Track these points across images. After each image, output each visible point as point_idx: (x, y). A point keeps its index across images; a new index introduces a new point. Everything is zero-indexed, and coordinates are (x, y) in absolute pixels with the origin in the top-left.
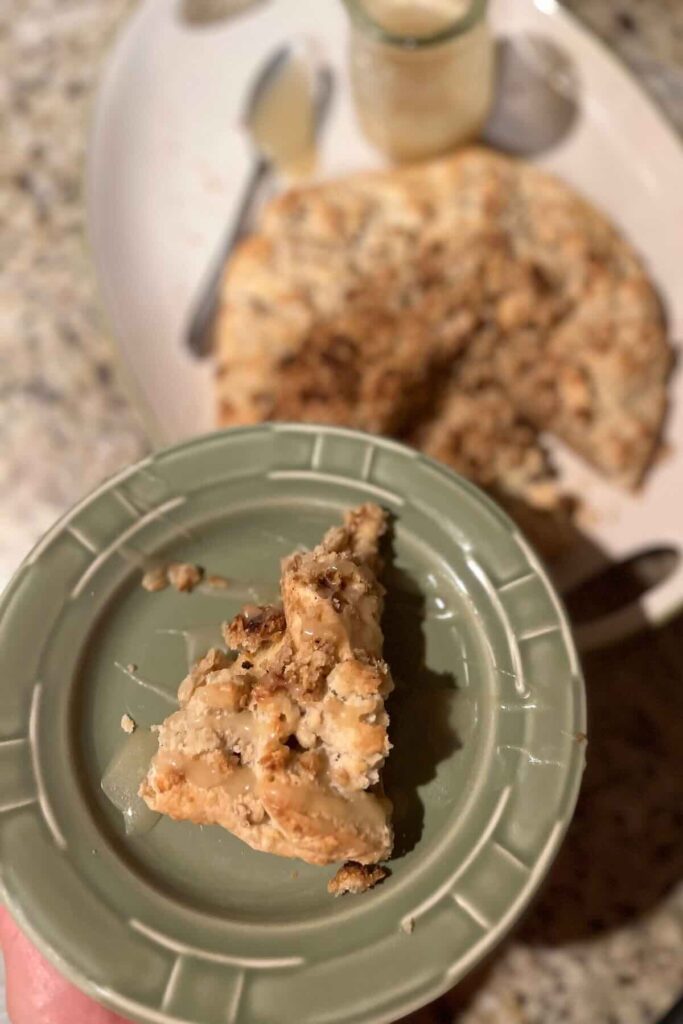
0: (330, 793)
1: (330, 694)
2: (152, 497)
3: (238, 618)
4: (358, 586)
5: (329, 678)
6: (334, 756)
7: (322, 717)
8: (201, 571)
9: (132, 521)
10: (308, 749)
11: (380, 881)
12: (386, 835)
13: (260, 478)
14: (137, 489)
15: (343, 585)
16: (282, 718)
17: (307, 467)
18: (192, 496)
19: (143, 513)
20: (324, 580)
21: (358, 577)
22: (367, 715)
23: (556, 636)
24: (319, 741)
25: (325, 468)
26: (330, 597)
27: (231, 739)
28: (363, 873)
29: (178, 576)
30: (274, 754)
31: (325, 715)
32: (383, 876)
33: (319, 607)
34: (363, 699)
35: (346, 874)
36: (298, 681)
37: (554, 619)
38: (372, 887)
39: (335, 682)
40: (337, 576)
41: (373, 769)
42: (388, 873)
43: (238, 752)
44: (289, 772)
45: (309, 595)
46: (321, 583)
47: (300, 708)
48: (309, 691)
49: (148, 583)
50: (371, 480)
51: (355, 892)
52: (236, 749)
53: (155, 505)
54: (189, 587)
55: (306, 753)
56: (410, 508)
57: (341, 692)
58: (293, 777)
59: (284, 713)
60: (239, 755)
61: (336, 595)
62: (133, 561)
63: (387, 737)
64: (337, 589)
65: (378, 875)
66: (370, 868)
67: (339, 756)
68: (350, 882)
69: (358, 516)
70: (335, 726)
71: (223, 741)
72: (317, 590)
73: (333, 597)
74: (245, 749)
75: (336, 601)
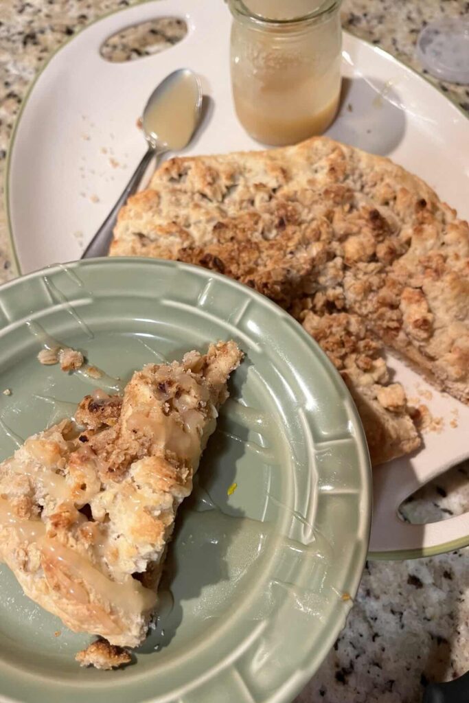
0: (98, 566)
1: (129, 479)
2: (68, 293)
3: (87, 398)
4: (190, 400)
5: (133, 465)
6: (115, 536)
7: (115, 497)
8: (85, 361)
9: (45, 305)
10: (93, 521)
11: (122, 666)
12: (137, 623)
13: (154, 301)
14: (58, 283)
15: (178, 394)
16: (83, 487)
17: (194, 303)
18: (98, 300)
19: (56, 302)
20: (164, 385)
21: (193, 392)
22: (153, 509)
23: (353, 500)
24: (107, 517)
25: (206, 308)
26: (163, 401)
27: (41, 492)
28: (110, 653)
29: (65, 358)
30: (63, 514)
31: (118, 496)
32: (127, 661)
33: (150, 405)
34: (154, 492)
35: (95, 648)
36: (107, 459)
37: (357, 484)
38: (114, 668)
39: (136, 469)
40: (176, 385)
41: (143, 558)
42: (133, 662)
43: (41, 504)
44: (70, 534)
45: (146, 393)
46: (161, 388)
47: (102, 484)
48: (111, 470)
49: (42, 357)
50: (241, 326)
51: (98, 667)
52: (41, 502)
53: (67, 300)
54: (71, 369)
55: (91, 522)
56: (264, 356)
57: (139, 481)
58: (72, 541)
59: (86, 482)
60: (42, 508)
61: (170, 401)
62: (37, 336)
63: (162, 533)
64: (172, 396)
65: (123, 660)
66: (118, 650)
67: (118, 537)
68: (96, 658)
69: (218, 349)
70: (123, 508)
71: (33, 491)
72: (154, 391)
73: (167, 402)
74: (47, 504)
75: (167, 405)
